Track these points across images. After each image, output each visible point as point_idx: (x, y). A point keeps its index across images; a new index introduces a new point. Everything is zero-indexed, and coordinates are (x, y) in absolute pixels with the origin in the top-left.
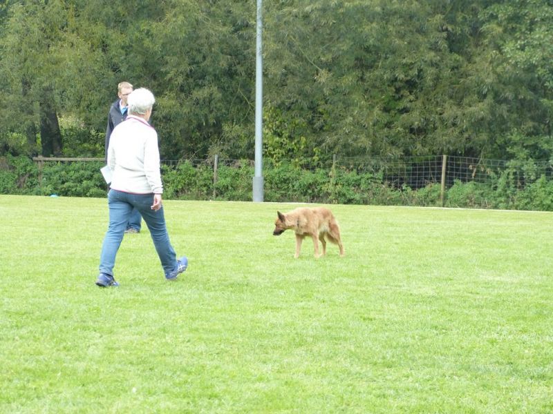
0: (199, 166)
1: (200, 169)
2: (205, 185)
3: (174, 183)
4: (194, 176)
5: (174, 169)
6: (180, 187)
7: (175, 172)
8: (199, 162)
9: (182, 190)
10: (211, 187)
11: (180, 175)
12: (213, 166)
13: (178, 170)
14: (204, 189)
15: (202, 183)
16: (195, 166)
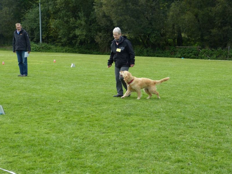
0: (224, 49)
1: (224, 50)
2: (226, 55)
3: (216, 54)
4: (222, 52)
5: (216, 50)
6: (218, 55)
7: (216, 51)
8: (224, 48)
9: (218, 56)
10: (227, 55)
11: (218, 52)
12: (228, 49)
13: (217, 50)
14: (225, 56)
15: (224, 54)
16: (223, 49)
